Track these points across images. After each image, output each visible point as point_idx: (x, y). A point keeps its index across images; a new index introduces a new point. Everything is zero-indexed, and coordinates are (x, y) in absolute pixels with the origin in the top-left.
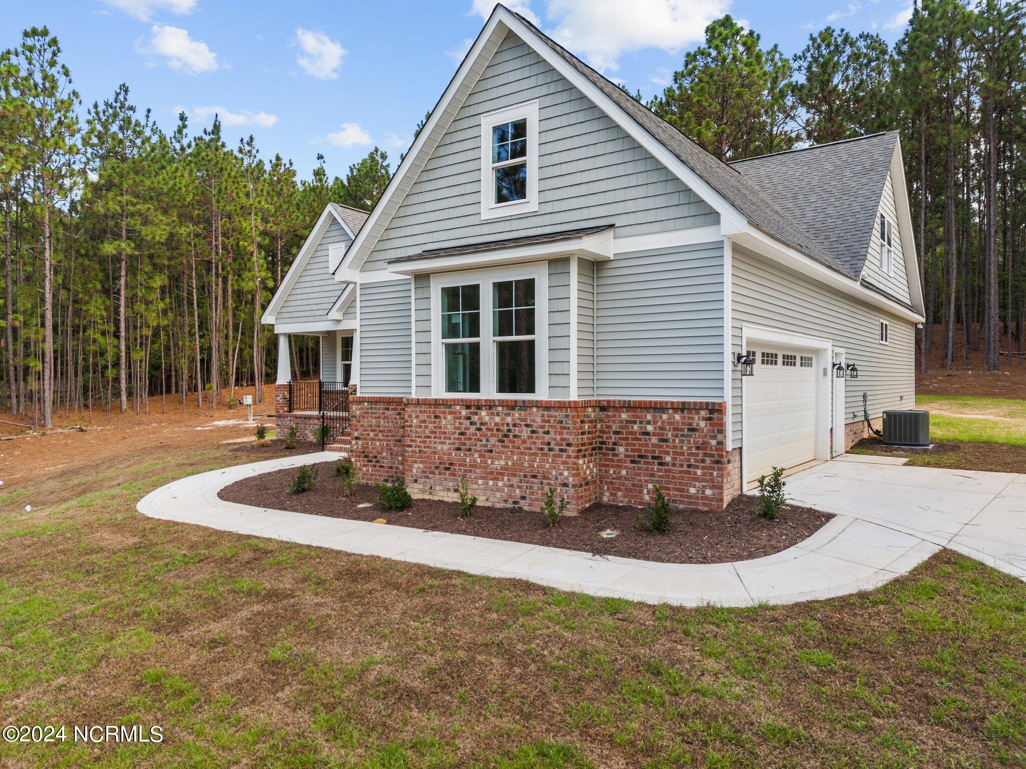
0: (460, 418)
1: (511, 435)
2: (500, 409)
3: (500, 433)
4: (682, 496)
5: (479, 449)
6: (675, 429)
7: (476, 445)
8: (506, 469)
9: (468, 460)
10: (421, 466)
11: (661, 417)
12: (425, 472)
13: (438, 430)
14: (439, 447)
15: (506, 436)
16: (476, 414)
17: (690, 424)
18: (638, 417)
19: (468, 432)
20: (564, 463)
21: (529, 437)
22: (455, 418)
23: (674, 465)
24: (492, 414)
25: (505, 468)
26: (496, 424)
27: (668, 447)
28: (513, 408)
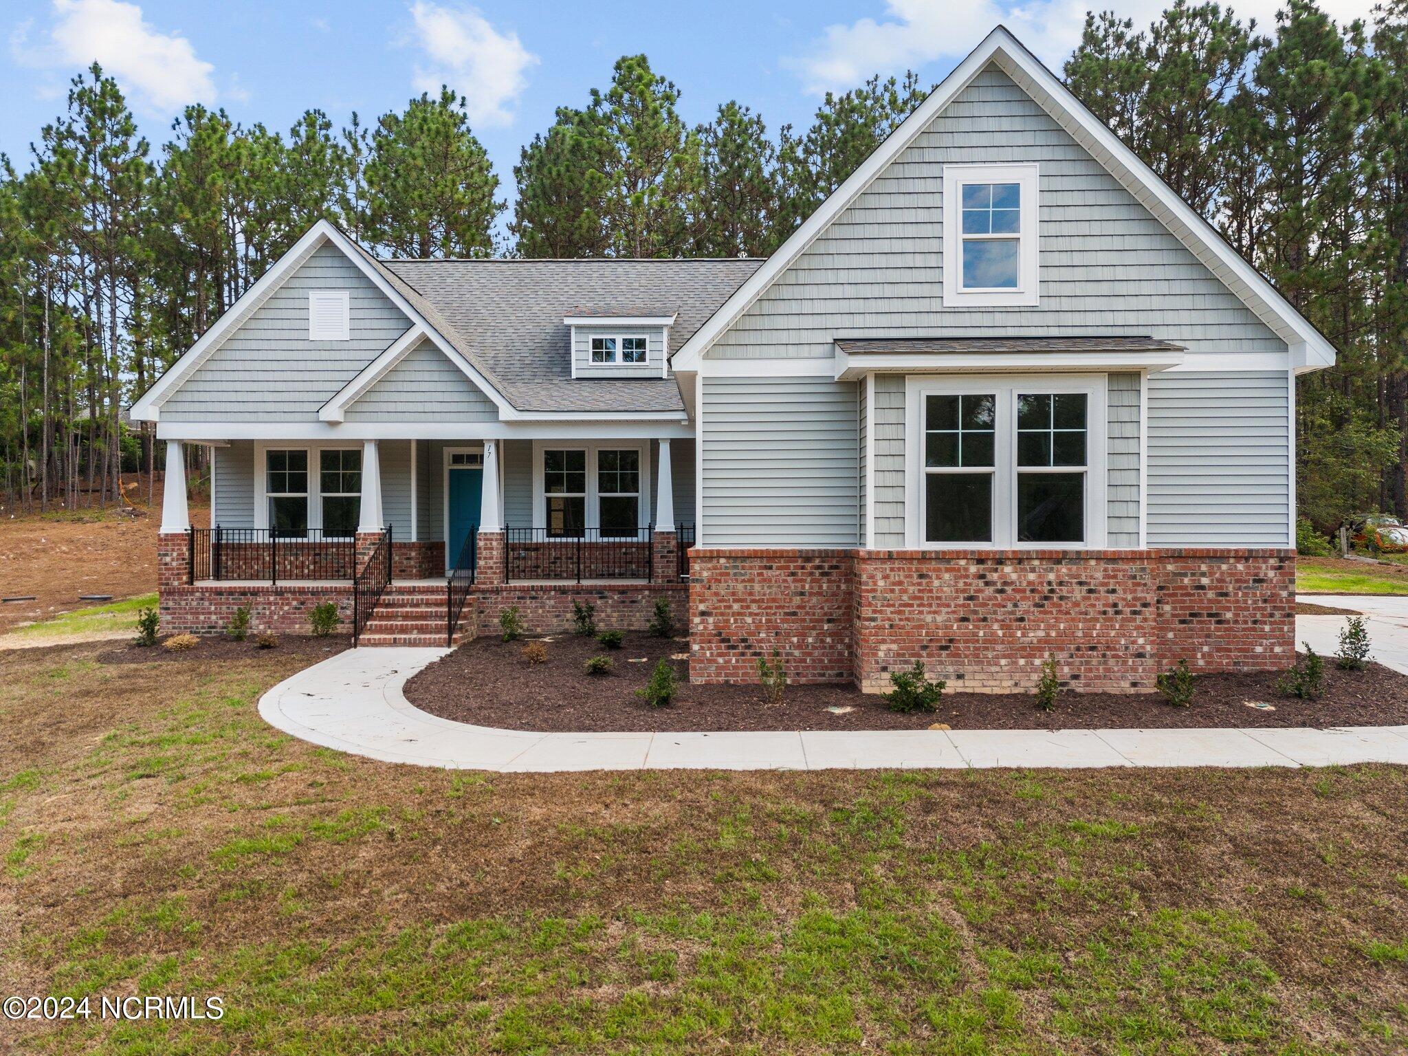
0: (967, 577)
1: (1055, 596)
2: (1036, 563)
3: (1037, 596)
4: (1245, 657)
5: (1000, 618)
6: (1237, 581)
7: (995, 613)
8: (1046, 642)
9: (981, 633)
10: (894, 647)
11: (1219, 568)
12: (903, 655)
13: (926, 595)
14: (929, 618)
15: (1046, 598)
16: (996, 570)
17: (1256, 575)
18: (1190, 569)
19: (981, 595)
20: (1138, 628)
21: (1084, 598)
22: (956, 578)
23: (1236, 622)
24: (1024, 570)
25: (1046, 640)
26: (1029, 583)
27: (1228, 601)
28: (1058, 562)
